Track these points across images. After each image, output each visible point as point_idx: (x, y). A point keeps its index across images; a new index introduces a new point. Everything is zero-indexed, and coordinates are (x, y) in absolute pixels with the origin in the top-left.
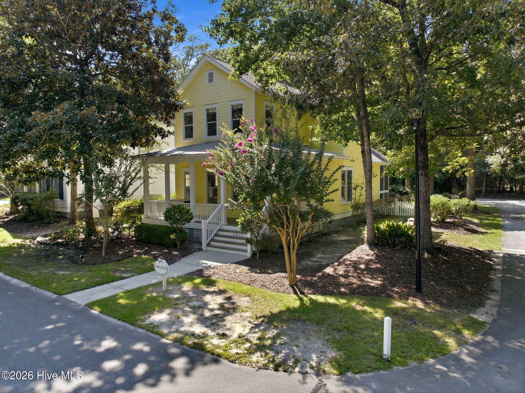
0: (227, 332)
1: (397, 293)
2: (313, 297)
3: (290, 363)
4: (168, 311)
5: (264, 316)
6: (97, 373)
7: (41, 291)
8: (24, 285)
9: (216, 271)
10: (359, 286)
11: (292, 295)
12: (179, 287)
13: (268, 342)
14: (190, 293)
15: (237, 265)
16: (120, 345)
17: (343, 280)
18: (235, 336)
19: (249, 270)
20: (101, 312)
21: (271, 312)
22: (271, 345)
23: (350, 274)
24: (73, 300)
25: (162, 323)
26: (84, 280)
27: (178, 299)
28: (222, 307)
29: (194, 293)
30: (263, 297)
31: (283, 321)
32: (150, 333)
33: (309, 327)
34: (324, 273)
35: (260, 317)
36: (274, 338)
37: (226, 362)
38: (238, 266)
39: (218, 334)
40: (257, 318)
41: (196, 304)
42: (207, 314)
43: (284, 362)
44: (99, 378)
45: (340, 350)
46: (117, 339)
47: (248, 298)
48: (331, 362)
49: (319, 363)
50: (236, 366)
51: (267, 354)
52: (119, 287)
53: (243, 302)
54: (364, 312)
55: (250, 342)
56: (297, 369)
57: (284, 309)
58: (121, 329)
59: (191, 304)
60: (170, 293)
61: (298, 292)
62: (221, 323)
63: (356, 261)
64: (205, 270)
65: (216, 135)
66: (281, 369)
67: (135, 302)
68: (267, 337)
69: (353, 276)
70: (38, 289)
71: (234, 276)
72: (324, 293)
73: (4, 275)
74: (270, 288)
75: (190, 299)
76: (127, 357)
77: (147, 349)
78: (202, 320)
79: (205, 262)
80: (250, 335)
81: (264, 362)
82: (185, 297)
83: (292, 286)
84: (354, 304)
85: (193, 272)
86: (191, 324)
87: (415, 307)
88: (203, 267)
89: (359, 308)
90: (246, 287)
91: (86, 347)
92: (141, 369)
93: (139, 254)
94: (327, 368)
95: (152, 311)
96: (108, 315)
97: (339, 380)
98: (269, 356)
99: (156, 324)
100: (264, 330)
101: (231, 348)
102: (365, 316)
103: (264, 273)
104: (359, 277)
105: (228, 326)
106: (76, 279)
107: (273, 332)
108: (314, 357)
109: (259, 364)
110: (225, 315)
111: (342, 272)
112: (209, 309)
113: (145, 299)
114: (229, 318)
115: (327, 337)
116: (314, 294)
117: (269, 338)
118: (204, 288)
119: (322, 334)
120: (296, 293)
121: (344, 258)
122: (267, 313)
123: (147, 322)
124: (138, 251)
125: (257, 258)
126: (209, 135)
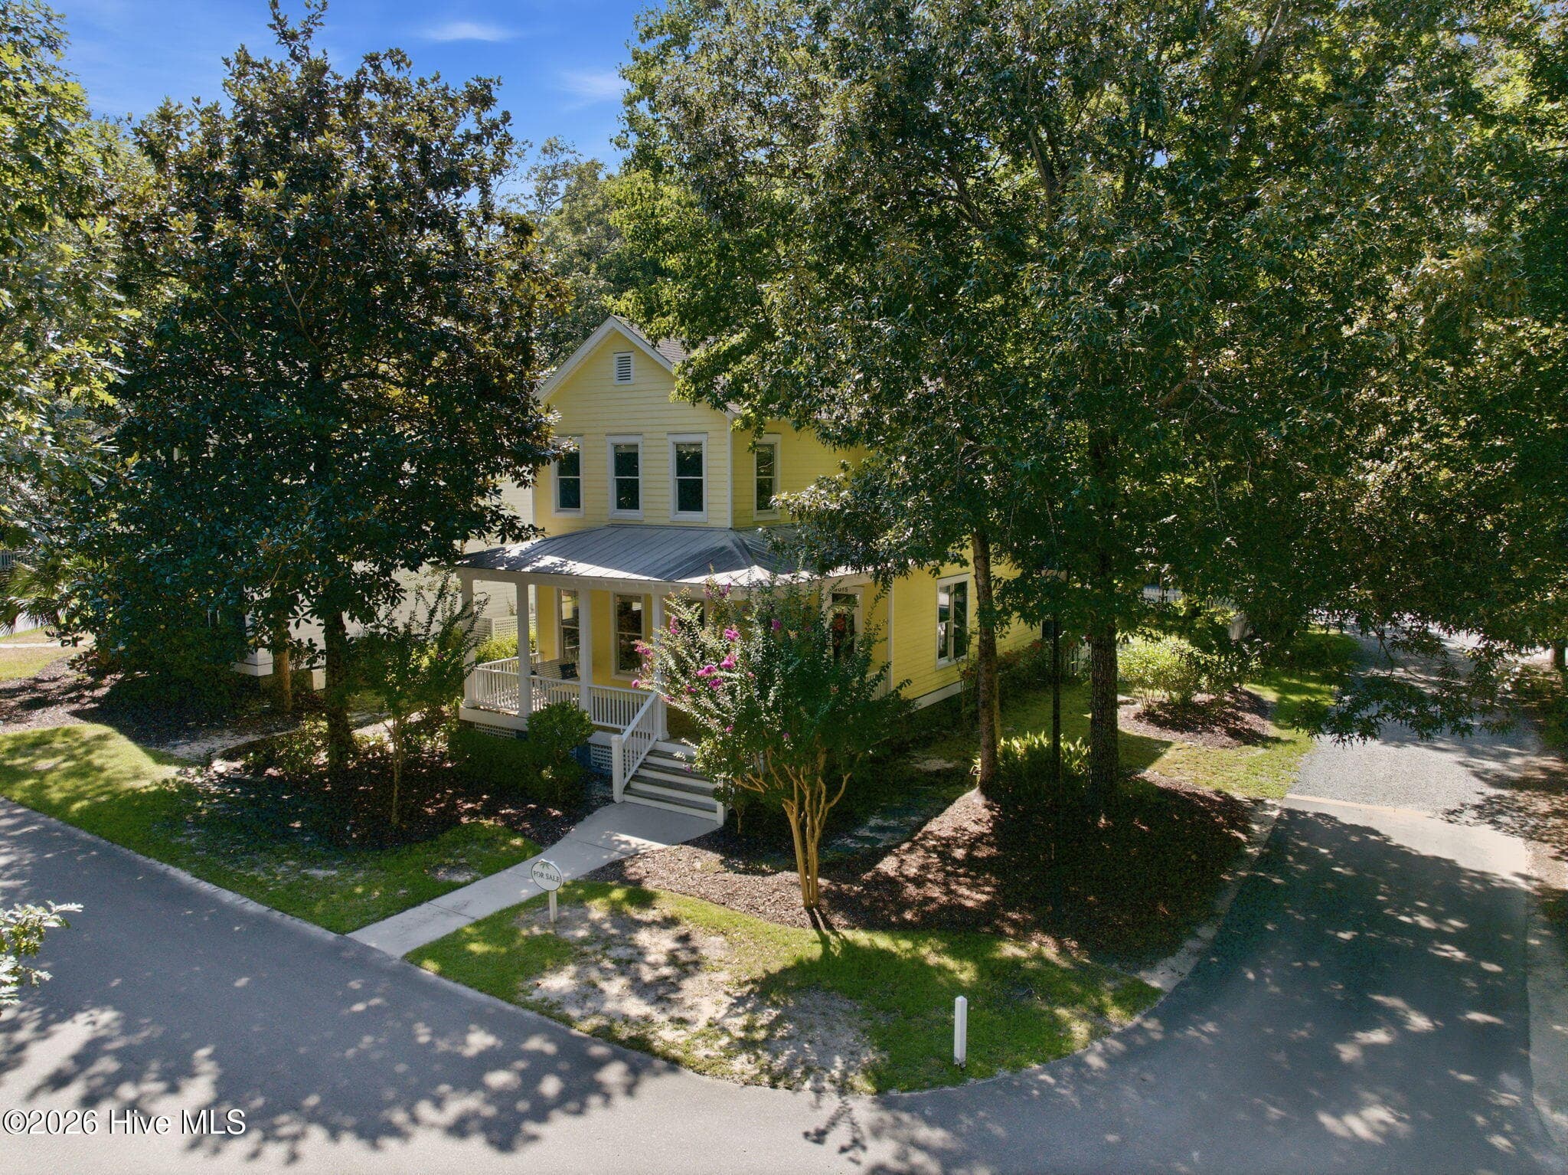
0: (687, 1015)
1: (1014, 923)
2: (849, 934)
3: (798, 1072)
4: (571, 969)
5: (754, 981)
6: (481, 1094)
7: (297, 922)
8: (252, 907)
9: (651, 866)
10: (943, 908)
11: (808, 931)
12: (581, 910)
13: (761, 1035)
14: (607, 926)
15: (695, 849)
16: (500, 1044)
17: (911, 890)
18: (702, 1024)
19: (722, 862)
20: (440, 974)
21: (766, 971)
22: (766, 1040)
23: (930, 876)
24: (373, 945)
25: (564, 997)
26: (377, 893)
27: (584, 941)
28: (673, 959)
29: (614, 926)
30: (753, 936)
31: (788, 991)
32: (545, 1019)
33: (836, 1004)
34: (878, 874)
35: (746, 983)
36: (771, 1027)
37: (690, 1072)
38: (698, 851)
39: (671, 1020)
40: (741, 985)
41: (622, 952)
42: (648, 975)
43: (787, 1073)
44: (488, 1102)
45: (883, 1049)
46: (491, 1031)
47: (721, 939)
48: (865, 1072)
49: (844, 1075)
50: (707, 1079)
51: (758, 1058)
52: (456, 911)
53: (711, 947)
54: (941, 969)
55: (729, 1034)
56: (808, 1084)
57: (791, 963)
58: (491, 1011)
59: (613, 953)
60: (566, 928)
61: (821, 923)
62: (673, 996)
63: (947, 839)
64: (627, 864)
65: (637, 507)
66: (781, 1084)
67: (503, 950)
68: (758, 1024)
69: (934, 882)
70: (288, 917)
71: (691, 883)
72: (870, 926)
73: (196, 880)
74: (763, 912)
75: (608, 942)
76: (521, 1065)
77: (550, 1048)
78: (640, 988)
79: (624, 837)
80: (728, 1021)
81: (754, 1072)
82: (598, 937)
83: (809, 909)
84: (924, 951)
85: (603, 869)
86: (620, 998)
87: (1039, 957)
88: (622, 852)
89: (933, 960)
90: (717, 911)
91: (443, 1045)
92: (551, 1086)
93: (472, 813)
94: (859, 1081)
95: (541, 970)
96: (457, 981)
97: (874, 1101)
98: (762, 1062)
99: (555, 1000)
100: (753, 1011)
101: (696, 1048)
102: (940, 979)
103: (754, 873)
104: (946, 884)
105: (688, 1002)
106: (359, 890)
107: (770, 1014)
108: (838, 1061)
109: (745, 1077)
110: (680, 978)
111: (914, 870)
112: (649, 964)
113: (520, 942)
114: (688, 984)
115: (866, 1024)
116: (853, 928)
117: (762, 1027)
118: (635, 913)
119: (857, 1018)
120: (816, 925)
121: (925, 829)
122: (758, 973)
123: (536, 995)
124: (469, 805)
125: (739, 832)
126: (619, 505)
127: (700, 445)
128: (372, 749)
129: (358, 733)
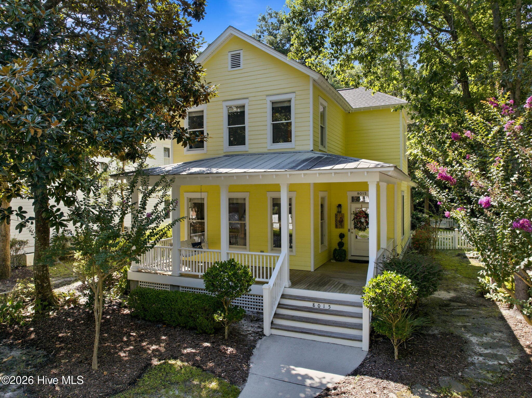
65: (244, 144)
79: (300, 370)
88: (312, 387)
93: (159, 354)
124: (154, 347)
125: (396, 358)
126: (231, 144)
127: (290, 101)
128: (68, 302)
129: (56, 291)
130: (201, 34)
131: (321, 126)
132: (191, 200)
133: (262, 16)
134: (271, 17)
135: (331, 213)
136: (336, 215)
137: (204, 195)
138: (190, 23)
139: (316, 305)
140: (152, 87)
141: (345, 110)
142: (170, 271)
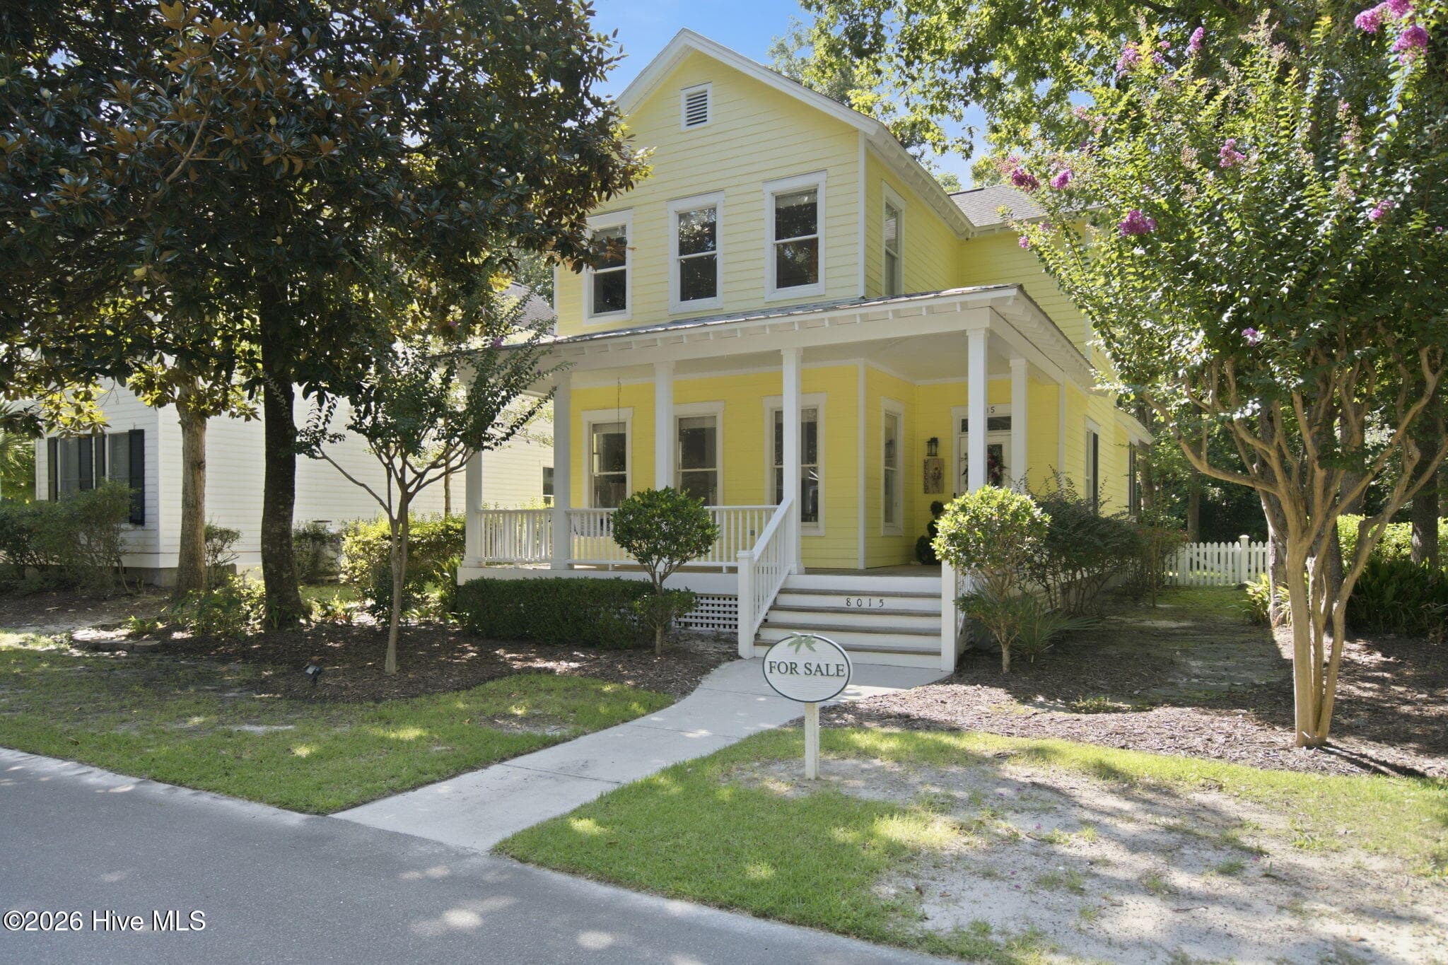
7: (207, 798)
52: (571, 773)
65: (714, 295)
123: (938, 916)
125: (1005, 669)
126: (685, 296)
127: (813, 192)
130: (615, 34)
131: (887, 253)
132: (595, 427)
133: (779, 41)
134: (801, 44)
135: (912, 457)
136: (926, 463)
137: (625, 415)
138: (591, 8)
139: (853, 600)
140: (509, 132)
141: (957, 234)
142: (546, 560)
